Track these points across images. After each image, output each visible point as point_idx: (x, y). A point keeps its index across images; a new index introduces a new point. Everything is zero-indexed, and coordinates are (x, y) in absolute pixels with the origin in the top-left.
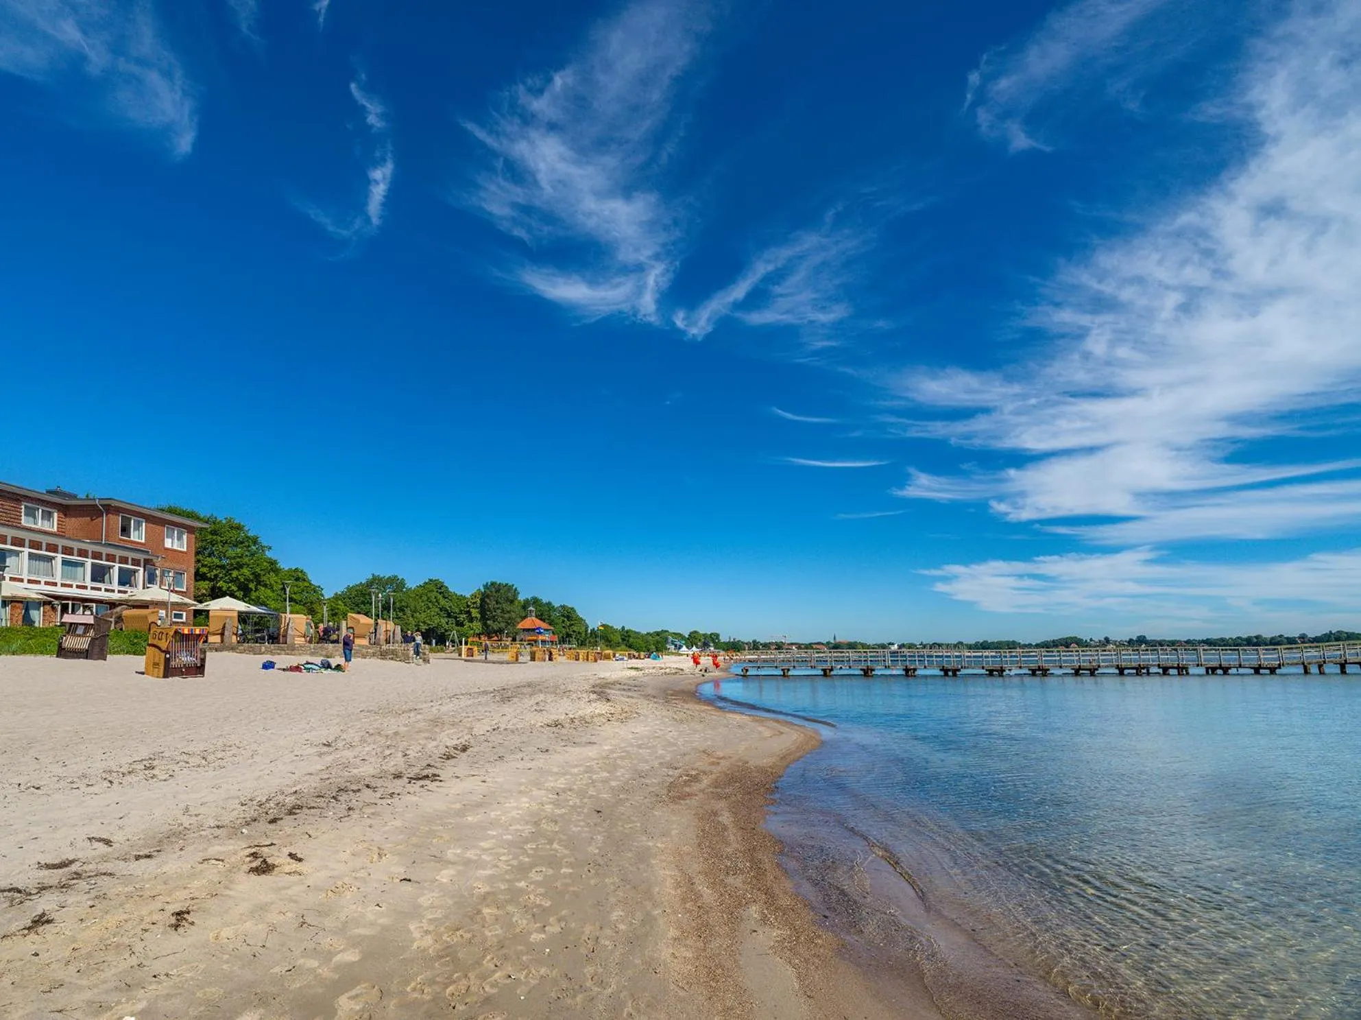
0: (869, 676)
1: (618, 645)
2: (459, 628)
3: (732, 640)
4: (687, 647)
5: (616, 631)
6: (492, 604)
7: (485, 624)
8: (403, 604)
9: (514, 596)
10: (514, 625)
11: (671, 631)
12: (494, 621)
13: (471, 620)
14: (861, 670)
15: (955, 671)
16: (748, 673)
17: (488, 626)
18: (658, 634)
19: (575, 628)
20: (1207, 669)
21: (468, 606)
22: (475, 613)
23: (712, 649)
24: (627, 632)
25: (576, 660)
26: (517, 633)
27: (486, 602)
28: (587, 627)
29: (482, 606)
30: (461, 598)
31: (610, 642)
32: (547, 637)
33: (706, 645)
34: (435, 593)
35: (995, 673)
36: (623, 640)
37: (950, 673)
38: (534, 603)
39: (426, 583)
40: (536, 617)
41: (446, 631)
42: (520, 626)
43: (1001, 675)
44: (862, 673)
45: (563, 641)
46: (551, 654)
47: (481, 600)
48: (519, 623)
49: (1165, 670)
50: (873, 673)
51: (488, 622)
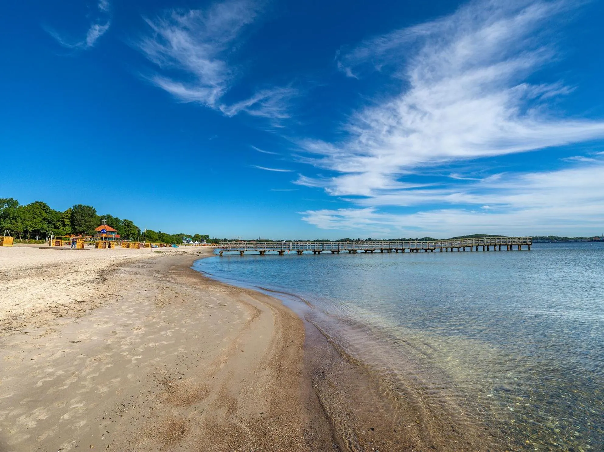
0: (281, 254)
1: (156, 240)
2: (56, 230)
3: (215, 239)
4: (193, 242)
5: (156, 233)
6: (78, 217)
7: (74, 228)
8: (15, 215)
9: (94, 213)
10: (93, 229)
11: (185, 234)
12: (80, 227)
13: (64, 225)
14: (278, 251)
15: (319, 252)
16: (223, 254)
17: (75, 229)
18: (179, 235)
19: (132, 232)
20: (411, 250)
21: (63, 218)
22: (67, 222)
23: (205, 242)
24: (162, 234)
25: (127, 247)
26: (94, 234)
27: (74, 216)
28: (139, 231)
29: (72, 218)
30: (58, 213)
31: (152, 238)
32: (113, 235)
33: (202, 241)
34: (40, 210)
35: (335, 252)
36: (160, 238)
37: (317, 253)
38: (108, 218)
40: (108, 225)
41: (47, 231)
42: (97, 230)
43: (338, 253)
44: (278, 253)
45: (123, 238)
46: (110, 244)
47: (71, 214)
48: (96, 228)
49: (397, 250)
50: (284, 253)
51: (76, 227)
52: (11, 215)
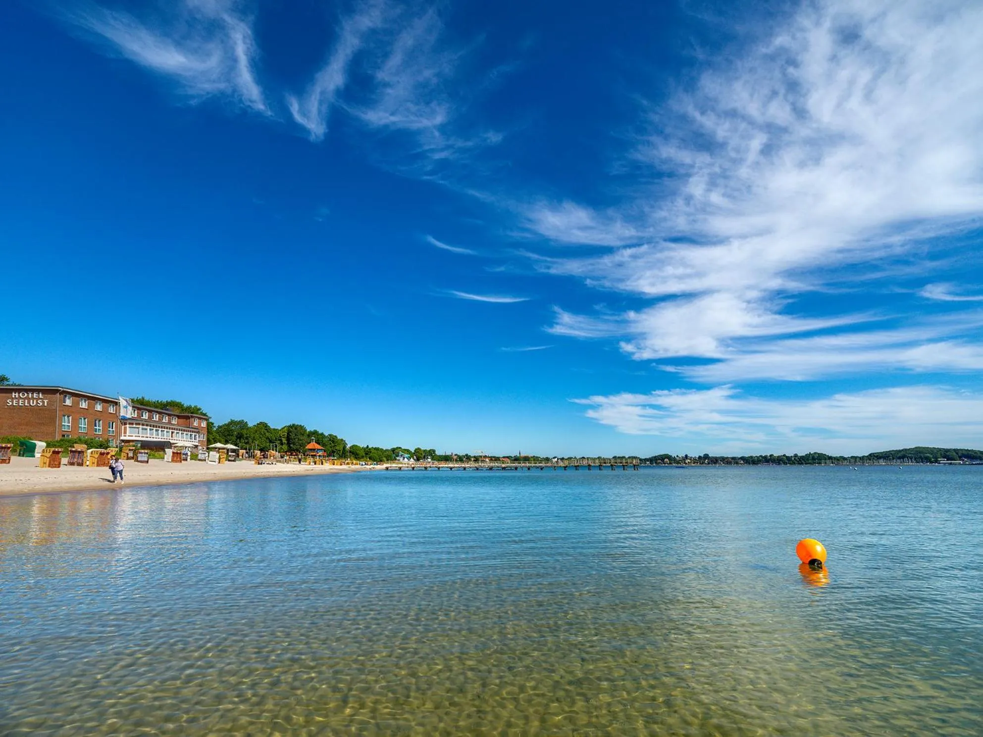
1: (363, 457)
3: (443, 454)
5: (362, 449)
6: (292, 436)
7: (289, 446)
8: (247, 435)
9: (304, 431)
10: (304, 447)
11: (404, 448)
12: (294, 445)
13: (282, 444)
17: (290, 447)
19: (338, 448)
21: (280, 437)
22: (284, 441)
23: (429, 460)
24: (370, 448)
26: (305, 451)
27: (290, 434)
29: (288, 437)
30: (276, 431)
31: (357, 455)
32: (320, 453)
33: (425, 458)
34: (263, 429)
36: (366, 454)
38: (315, 434)
39: (258, 424)
40: (316, 442)
42: (307, 448)
45: (329, 455)
47: (287, 433)
48: (306, 446)
51: (291, 445)
52: (245, 436)
